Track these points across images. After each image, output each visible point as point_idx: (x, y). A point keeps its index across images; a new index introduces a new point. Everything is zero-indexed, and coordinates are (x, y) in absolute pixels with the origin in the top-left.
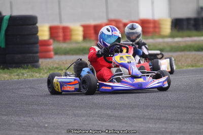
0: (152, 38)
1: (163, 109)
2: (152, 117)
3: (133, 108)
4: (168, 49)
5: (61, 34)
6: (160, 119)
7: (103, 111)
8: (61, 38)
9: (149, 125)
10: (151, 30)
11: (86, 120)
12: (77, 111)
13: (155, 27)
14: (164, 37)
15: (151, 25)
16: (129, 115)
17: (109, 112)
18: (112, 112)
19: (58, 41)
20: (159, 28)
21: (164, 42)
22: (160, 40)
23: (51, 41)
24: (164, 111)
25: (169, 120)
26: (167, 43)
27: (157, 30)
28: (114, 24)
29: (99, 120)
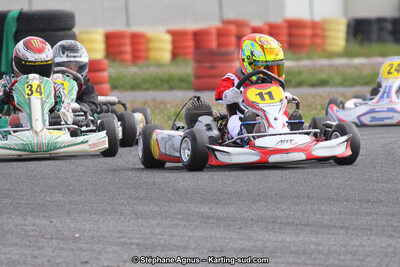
0: (309, 57)
2: (290, 221)
3: (254, 201)
4: (338, 80)
5: (128, 49)
6: (306, 225)
7: (193, 208)
8: (128, 57)
9: (283, 236)
10: (307, 41)
11: (158, 225)
12: (141, 208)
13: (314, 36)
14: (331, 55)
15: (308, 32)
16: (246, 215)
17: (205, 209)
18: (210, 208)
19: (122, 61)
20: (324, 37)
21: (331, 66)
22: (325, 62)
23: (106, 62)
24: (315, 207)
25: (325, 226)
26: (336, 68)
27: (319, 41)
28: (233, 28)
29: (185, 226)
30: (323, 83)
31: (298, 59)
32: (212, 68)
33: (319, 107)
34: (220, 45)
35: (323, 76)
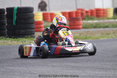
0: (103, 19)
1: (104, 63)
2: (98, 67)
3: (87, 62)
4: (111, 26)
5: (49, 18)
6: (102, 69)
7: (69, 64)
8: (50, 20)
9: (96, 72)
10: (102, 15)
11: (59, 69)
12: (54, 64)
13: (104, 13)
14: (109, 19)
15: (102, 12)
16: (85, 66)
18: (74, 64)
19: (48, 21)
20: (107, 13)
22: (107, 21)
23: (43, 22)
24: (105, 63)
25: (108, 69)
26: (110, 22)
27: (105, 15)
28: (80, 11)
29: (67, 69)
30: (107, 27)
31: (99, 20)
32: (74, 23)
33: (106, 34)
34: (76, 16)
35: (107, 25)
